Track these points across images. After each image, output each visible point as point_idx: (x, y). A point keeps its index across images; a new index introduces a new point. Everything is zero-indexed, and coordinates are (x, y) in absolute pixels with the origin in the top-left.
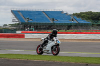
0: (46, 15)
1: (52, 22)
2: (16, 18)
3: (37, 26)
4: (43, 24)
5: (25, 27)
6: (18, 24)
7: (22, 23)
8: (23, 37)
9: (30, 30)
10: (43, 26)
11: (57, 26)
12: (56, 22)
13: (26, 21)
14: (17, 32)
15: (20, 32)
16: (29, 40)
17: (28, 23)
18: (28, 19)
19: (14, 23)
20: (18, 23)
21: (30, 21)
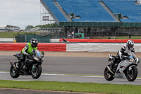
0: (106, 8)
1: (117, 21)
2: (50, 13)
3: (89, 29)
4: (101, 25)
5: (66, 30)
6: (54, 25)
7: (62, 24)
8: (63, 49)
9: (77, 37)
10: (101, 28)
11: (127, 29)
12: (124, 20)
13: (69, 19)
14: (52, 40)
15: (58, 40)
16: (73, 55)
17: (73, 23)
18: (72, 15)
19: (47, 23)
20: (53, 22)
21: (77, 19)
